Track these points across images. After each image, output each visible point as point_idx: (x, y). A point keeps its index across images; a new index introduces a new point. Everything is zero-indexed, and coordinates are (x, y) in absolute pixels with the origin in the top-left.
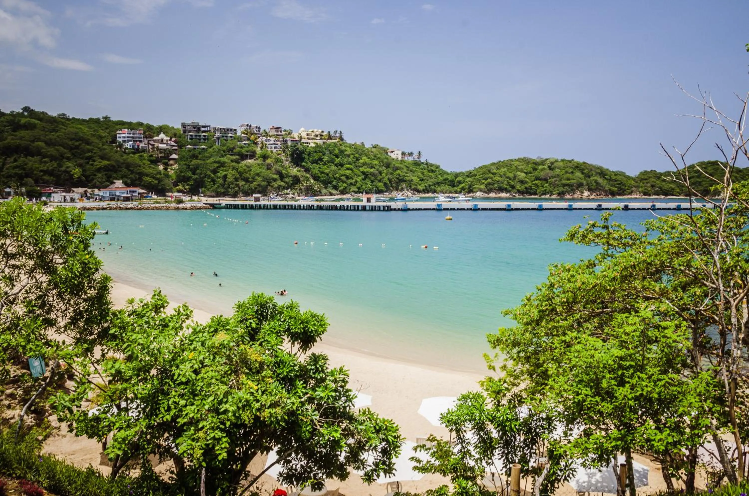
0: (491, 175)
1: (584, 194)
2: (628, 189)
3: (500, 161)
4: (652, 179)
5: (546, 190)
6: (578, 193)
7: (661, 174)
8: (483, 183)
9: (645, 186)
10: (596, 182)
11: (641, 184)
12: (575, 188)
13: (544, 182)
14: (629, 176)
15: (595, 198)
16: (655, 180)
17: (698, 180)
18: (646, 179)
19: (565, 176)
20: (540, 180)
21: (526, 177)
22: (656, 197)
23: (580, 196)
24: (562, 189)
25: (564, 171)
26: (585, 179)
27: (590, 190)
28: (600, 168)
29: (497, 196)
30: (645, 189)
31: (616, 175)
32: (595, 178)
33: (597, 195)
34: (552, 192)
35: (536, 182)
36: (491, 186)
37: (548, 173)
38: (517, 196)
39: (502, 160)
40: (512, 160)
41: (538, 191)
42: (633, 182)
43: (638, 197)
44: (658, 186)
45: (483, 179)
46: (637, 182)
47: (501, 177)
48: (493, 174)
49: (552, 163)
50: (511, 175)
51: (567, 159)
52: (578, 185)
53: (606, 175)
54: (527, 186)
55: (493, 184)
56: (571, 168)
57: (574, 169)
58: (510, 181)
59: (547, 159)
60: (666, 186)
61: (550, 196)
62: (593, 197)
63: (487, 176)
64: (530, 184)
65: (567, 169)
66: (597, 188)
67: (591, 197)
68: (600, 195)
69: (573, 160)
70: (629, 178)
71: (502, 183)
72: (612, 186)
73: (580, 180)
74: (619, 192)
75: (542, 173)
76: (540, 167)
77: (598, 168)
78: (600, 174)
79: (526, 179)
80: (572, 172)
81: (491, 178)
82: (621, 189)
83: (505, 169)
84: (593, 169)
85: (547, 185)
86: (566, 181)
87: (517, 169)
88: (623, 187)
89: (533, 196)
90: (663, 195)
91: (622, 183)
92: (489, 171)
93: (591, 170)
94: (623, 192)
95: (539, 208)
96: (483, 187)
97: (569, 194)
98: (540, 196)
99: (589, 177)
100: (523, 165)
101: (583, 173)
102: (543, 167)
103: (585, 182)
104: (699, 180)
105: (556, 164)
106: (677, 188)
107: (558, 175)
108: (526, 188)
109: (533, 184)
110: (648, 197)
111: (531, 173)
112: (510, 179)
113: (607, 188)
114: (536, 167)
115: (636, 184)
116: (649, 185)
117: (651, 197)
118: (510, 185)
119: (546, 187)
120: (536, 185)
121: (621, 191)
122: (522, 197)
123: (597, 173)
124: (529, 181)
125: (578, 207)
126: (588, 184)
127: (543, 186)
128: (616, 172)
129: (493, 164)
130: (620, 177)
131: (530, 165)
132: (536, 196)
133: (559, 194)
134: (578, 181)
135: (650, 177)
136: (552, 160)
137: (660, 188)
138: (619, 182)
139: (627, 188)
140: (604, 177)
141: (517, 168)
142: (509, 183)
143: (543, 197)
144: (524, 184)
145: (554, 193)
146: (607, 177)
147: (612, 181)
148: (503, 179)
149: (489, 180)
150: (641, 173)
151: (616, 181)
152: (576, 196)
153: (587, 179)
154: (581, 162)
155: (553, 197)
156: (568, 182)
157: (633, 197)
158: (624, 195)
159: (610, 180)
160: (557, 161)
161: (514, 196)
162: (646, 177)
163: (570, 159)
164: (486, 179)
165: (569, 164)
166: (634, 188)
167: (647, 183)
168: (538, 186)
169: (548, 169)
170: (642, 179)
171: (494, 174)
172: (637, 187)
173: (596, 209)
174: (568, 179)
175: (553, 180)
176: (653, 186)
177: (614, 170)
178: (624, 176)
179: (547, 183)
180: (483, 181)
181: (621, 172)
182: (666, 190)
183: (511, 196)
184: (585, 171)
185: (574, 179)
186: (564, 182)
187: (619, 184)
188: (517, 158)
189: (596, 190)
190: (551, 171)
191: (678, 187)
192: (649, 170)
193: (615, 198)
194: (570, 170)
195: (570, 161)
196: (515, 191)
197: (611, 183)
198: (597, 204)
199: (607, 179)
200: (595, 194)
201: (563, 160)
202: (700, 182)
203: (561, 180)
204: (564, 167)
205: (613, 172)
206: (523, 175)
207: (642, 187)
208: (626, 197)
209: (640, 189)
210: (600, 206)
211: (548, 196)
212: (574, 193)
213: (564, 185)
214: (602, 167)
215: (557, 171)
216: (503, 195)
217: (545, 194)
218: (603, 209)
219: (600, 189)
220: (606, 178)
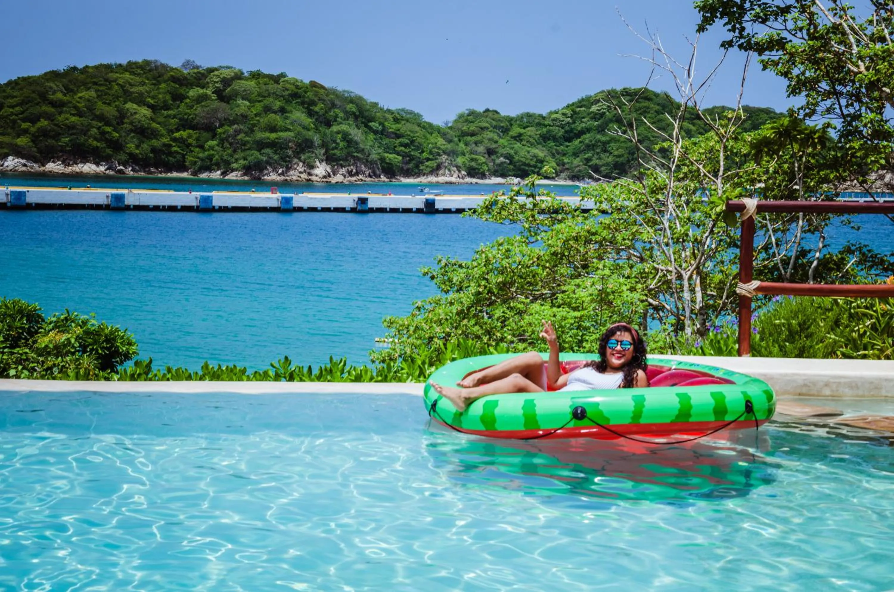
0: (50, 109)
1: (317, 171)
2: (428, 160)
3: (75, 69)
4: (488, 135)
5: (210, 158)
6: (301, 167)
7: (510, 120)
8: (26, 131)
9: (471, 153)
10: (346, 137)
11: (462, 145)
12: (290, 152)
13: (205, 135)
14: (430, 125)
15: (346, 181)
16: (496, 138)
17: (599, 137)
18: (473, 134)
19: (264, 120)
20: (193, 128)
21: (152, 119)
22: (500, 180)
23: (304, 176)
24: (255, 155)
25: (259, 107)
26: (317, 129)
27: (330, 159)
28: (357, 101)
29: (69, 169)
30: (472, 160)
31: (396, 120)
32: (344, 127)
33: (350, 174)
34: (227, 163)
35: (184, 134)
36: (51, 142)
37: (216, 111)
38: (129, 171)
39: (80, 66)
40: (108, 67)
41: (189, 158)
42: (441, 141)
43: (453, 179)
44: (504, 151)
45: (24, 120)
46: (450, 141)
47: (80, 114)
48: (53, 104)
49: (227, 82)
50: (110, 111)
51: (266, 72)
52: (299, 145)
53: (372, 119)
54: (155, 143)
55: (57, 136)
56: (277, 96)
57: (288, 101)
58: (108, 129)
59: (211, 70)
60: (523, 153)
61: (224, 174)
62: (338, 178)
63: (36, 110)
64: (165, 140)
65: (268, 101)
66: (349, 154)
67: (334, 180)
68: (357, 174)
69: (283, 75)
70: (430, 128)
71: (85, 132)
72: (388, 149)
73: (304, 132)
74: (406, 167)
75: (199, 109)
76: (193, 93)
77: (352, 101)
78: (356, 117)
79: (154, 125)
80: (282, 111)
81: (49, 117)
82: (412, 158)
83: (92, 93)
84: (337, 102)
85: (214, 143)
86: (267, 134)
87: (128, 96)
88: (416, 154)
89: (175, 175)
90: (516, 176)
91: (412, 142)
92: (43, 97)
93: (334, 105)
94: (417, 166)
95: (203, 206)
96: (22, 141)
97: (275, 169)
98: (195, 174)
99: (329, 124)
100: (143, 84)
101: (310, 114)
102: (201, 91)
103: (317, 139)
104: (604, 139)
105: (237, 85)
106: (549, 158)
107: (244, 117)
108: (154, 150)
109: (175, 140)
110: (480, 181)
111: (167, 107)
112: (108, 124)
113: (374, 156)
114: (182, 91)
115: (449, 146)
116: (481, 149)
117: (487, 181)
118: (107, 141)
119: (212, 148)
120: (181, 141)
121: (411, 166)
122: (142, 174)
123: (348, 114)
124: (164, 132)
125: (305, 206)
126: (324, 145)
127: (202, 147)
128: (399, 111)
129: (54, 75)
130: (409, 126)
131: (163, 85)
132: (185, 175)
133: (247, 170)
134: (299, 133)
135: (482, 129)
136: (226, 74)
137: (508, 157)
138: (405, 141)
139: (425, 155)
140: (366, 126)
141: (126, 92)
142: (103, 133)
143: (204, 176)
144: (149, 138)
145: (235, 166)
146: (374, 125)
147: (388, 136)
148: (84, 121)
149: (44, 123)
150: (461, 116)
151: (398, 136)
152: (293, 175)
153: (322, 129)
154: (307, 81)
155: (232, 176)
156: (273, 136)
157: (441, 179)
158: (418, 174)
159: (382, 133)
160: (239, 76)
161: (120, 171)
162: (473, 128)
163: (276, 73)
164: (34, 120)
165: (272, 87)
166: (444, 157)
167: (476, 143)
168: (189, 145)
169: (214, 97)
170: (464, 134)
171: (59, 105)
172: (452, 153)
173: (353, 210)
174: (273, 129)
175: (231, 130)
176: (490, 152)
177: (393, 108)
178: (419, 125)
179: (213, 138)
180: (25, 125)
181: (411, 113)
182: (525, 164)
183: (111, 173)
184: (317, 109)
185: (287, 130)
186: (260, 135)
187: (406, 146)
188: (124, 62)
189: (346, 160)
190: (223, 105)
191: (553, 155)
192: (480, 109)
193: (395, 182)
194: (278, 104)
195: (276, 79)
196: (123, 157)
197: (386, 141)
198: (356, 196)
199: (375, 132)
200: (343, 171)
201: (256, 76)
202: (605, 143)
203: (252, 131)
204: (259, 95)
205: (389, 111)
206: (145, 111)
207: (463, 154)
208: (423, 180)
209: (460, 160)
210: (363, 201)
211: (216, 175)
212: (288, 169)
213: (261, 145)
214: (360, 98)
215: (242, 105)
216: (89, 168)
217: (209, 169)
218: (372, 210)
219: (357, 159)
220: (370, 128)
